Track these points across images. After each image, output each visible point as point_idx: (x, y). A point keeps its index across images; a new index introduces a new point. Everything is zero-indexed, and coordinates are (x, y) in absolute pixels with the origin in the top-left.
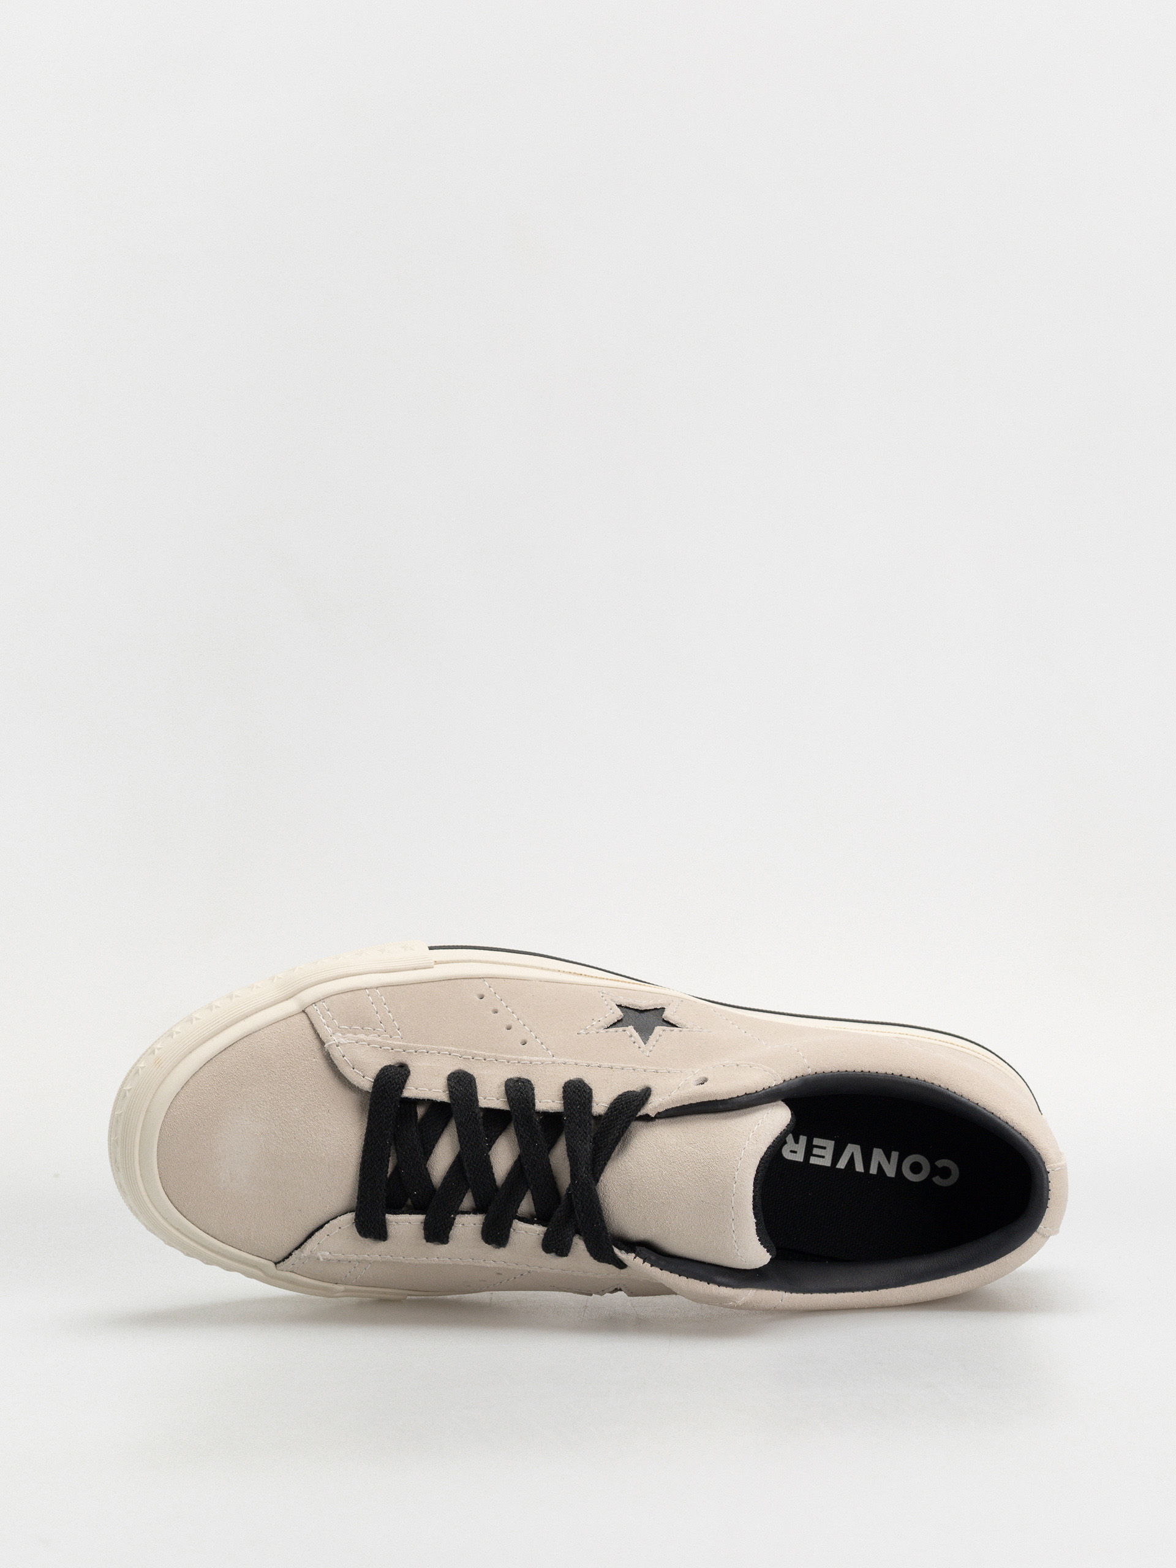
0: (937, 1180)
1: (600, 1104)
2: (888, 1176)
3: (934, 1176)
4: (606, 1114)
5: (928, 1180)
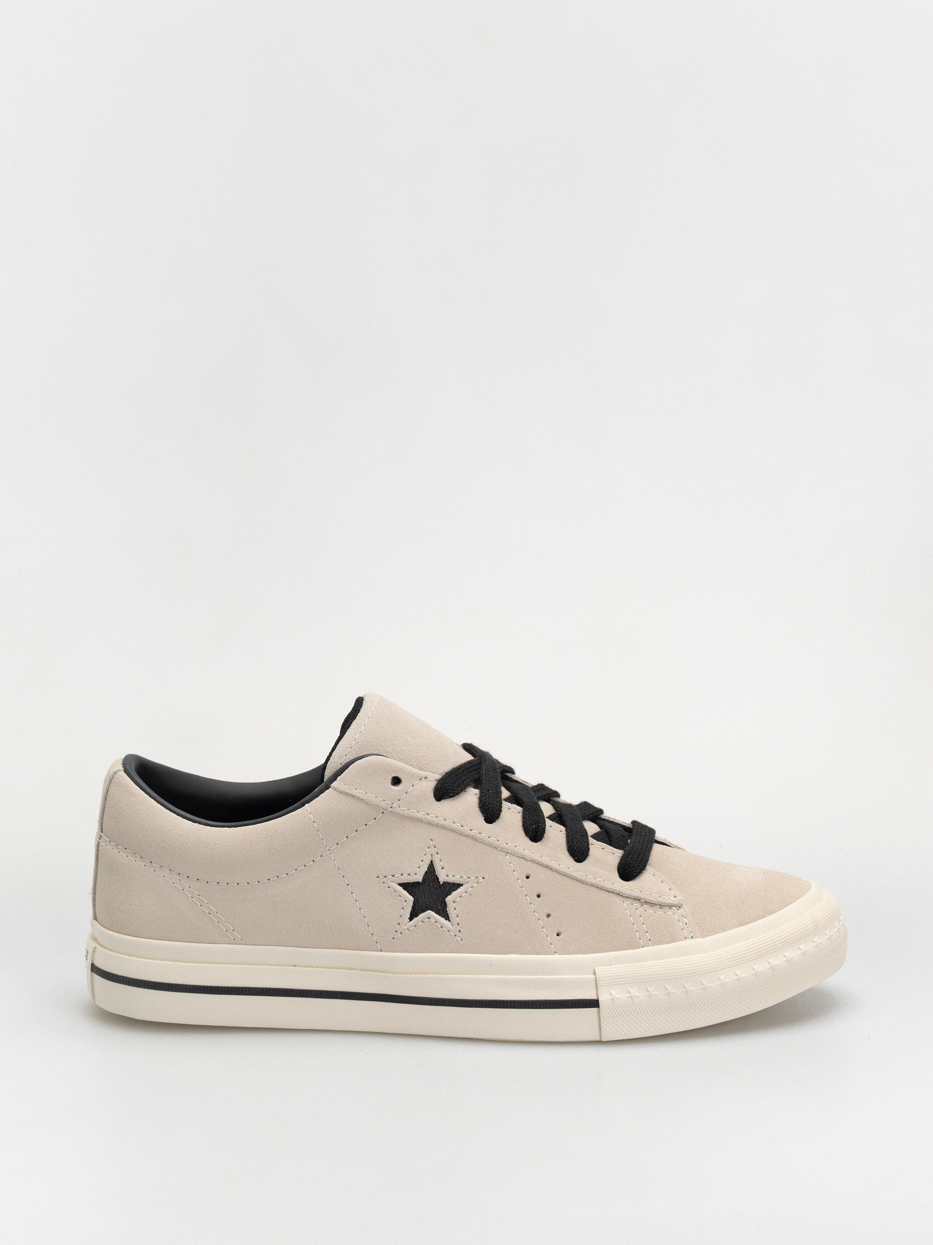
4: (469, 787)
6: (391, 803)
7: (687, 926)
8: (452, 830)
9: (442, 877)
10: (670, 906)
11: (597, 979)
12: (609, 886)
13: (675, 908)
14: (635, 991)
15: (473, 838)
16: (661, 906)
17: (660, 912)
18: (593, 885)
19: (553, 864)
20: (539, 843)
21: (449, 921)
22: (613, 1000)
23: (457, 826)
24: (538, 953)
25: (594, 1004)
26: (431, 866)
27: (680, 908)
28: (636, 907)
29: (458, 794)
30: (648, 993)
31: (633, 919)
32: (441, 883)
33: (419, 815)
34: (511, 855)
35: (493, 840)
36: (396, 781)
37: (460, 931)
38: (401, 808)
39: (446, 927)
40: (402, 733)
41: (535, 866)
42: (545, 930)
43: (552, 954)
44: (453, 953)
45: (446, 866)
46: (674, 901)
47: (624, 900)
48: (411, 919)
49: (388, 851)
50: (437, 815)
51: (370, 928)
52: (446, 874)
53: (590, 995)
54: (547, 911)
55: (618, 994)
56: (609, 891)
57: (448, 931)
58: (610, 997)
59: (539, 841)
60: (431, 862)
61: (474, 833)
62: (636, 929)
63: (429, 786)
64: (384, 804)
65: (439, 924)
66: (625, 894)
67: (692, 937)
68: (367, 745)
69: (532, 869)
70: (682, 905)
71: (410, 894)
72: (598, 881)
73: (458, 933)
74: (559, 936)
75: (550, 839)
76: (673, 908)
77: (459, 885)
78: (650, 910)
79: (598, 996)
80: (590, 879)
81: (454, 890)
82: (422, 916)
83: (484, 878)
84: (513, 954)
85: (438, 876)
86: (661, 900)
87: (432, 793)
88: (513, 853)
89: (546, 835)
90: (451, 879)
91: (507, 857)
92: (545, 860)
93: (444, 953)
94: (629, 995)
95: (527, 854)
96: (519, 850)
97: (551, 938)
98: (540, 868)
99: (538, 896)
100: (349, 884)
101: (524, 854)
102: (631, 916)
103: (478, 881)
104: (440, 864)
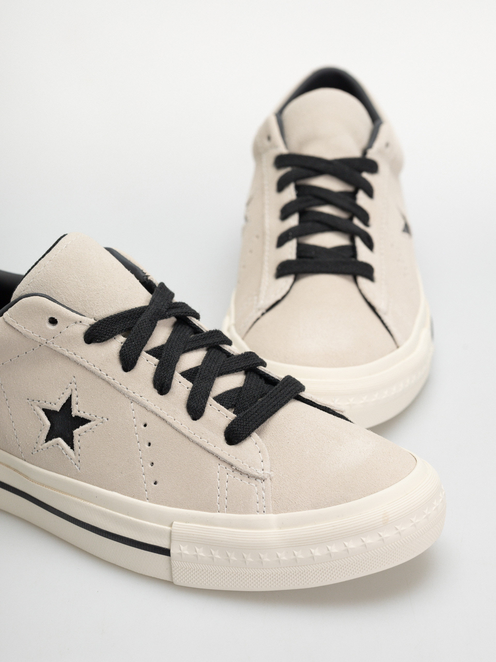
1: (118, 341)
6: (46, 339)
7: (263, 500)
8: (93, 372)
9: (76, 411)
10: (256, 478)
11: (172, 533)
12: (211, 447)
13: (260, 481)
14: (201, 552)
15: (108, 383)
16: (249, 476)
17: (246, 480)
18: (197, 444)
19: (170, 419)
20: (164, 396)
21: (74, 450)
22: (181, 554)
23: (96, 369)
24: (133, 497)
25: (166, 552)
26: (69, 401)
27: (264, 481)
28: (228, 472)
29: (104, 341)
30: (211, 556)
31: (220, 483)
32: (73, 416)
33: (67, 353)
34: (136, 403)
35: (123, 387)
36: (53, 321)
37: (79, 461)
38: (54, 345)
39: (70, 456)
40: (77, 277)
41: (153, 417)
42: (144, 477)
43: (144, 500)
44: (73, 478)
45: (80, 402)
46: (259, 473)
47: (220, 462)
48: (47, 441)
49: (39, 379)
50: (82, 357)
51: (17, 440)
52: (78, 410)
53: (163, 544)
54: (152, 460)
55: (185, 550)
56: (209, 452)
57: (71, 459)
58: (179, 551)
59: (164, 395)
60: (71, 395)
61: (109, 378)
62: (219, 493)
63: (82, 329)
64: (39, 340)
65: (65, 451)
66: (221, 458)
67: (264, 512)
68: (41, 285)
69: (151, 419)
70: (266, 479)
71: (49, 419)
72: (203, 442)
73: (78, 463)
74: (156, 484)
75: (174, 394)
76: (258, 480)
77: (88, 421)
78: (238, 477)
79: (170, 546)
80: (197, 438)
81: (82, 425)
82: (54, 440)
83: (108, 419)
84: (115, 491)
85: (72, 410)
86: (248, 470)
87: (83, 336)
88: (138, 401)
89: (171, 390)
90: (81, 415)
91: (132, 404)
92: (163, 414)
93: (66, 476)
94: (195, 553)
95: (150, 405)
96: (144, 400)
97: (147, 485)
98: (157, 419)
99: (149, 444)
100: (7, 400)
101: (147, 403)
102: (219, 480)
103: (104, 420)
104: (76, 399)
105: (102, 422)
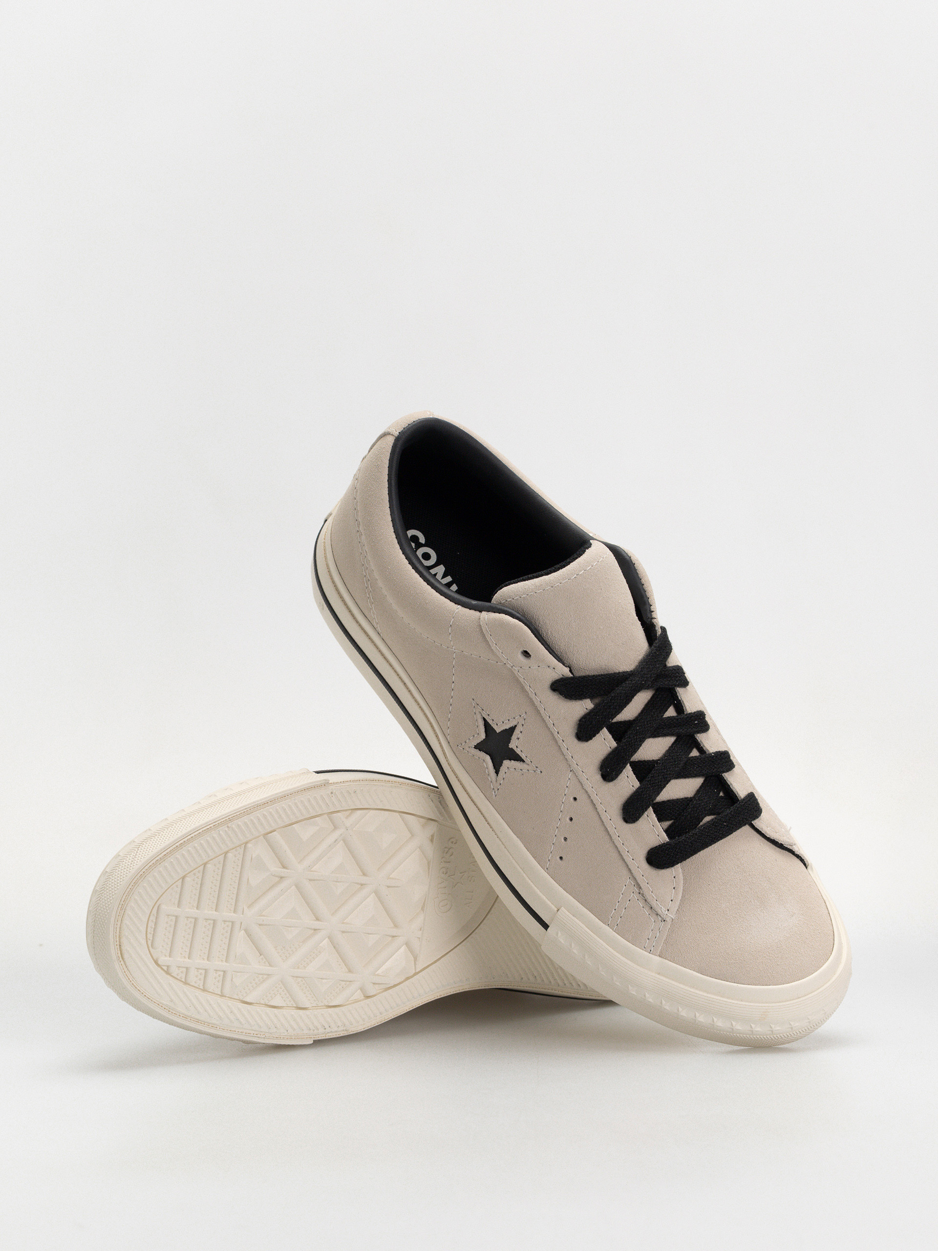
0: (422, 540)
1: (585, 706)
2: (444, 569)
3: (422, 544)
4: (588, 698)
5: (426, 545)
6: (512, 664)
7: (655, 940)
8: (544, 721)
10: (658, 915)
11: (557, 915)
12: (629, 858)
13: (660, 919)
14: (575, 950)
15: (556, 741)
16: (652, 909)
17: (647, 911)
18: (617, 848)
19: (601, 808)
21: (497, 775)
22: (555, 939)
23: (550, 723)
24: (535, 858)
25: (546, 926)
27: (664, 922)
28: (634, 892)
29: (570, 699)
30: (583, 959)
31: (622, 897)
33: (527, 690)
34: (574, 775)
35: (568, 754)
36: (526, 654)
38: (518, 674)
41: (585, 796)
42: (552, 846)
43: (543, 869)
44: (485, 797)
45: (521, 739)
46: (663, 911)
47: (631, 878)
50: (542, 701)
53: (545, 916)
54: (567, 835)
55: (562, 936)
56: (625, 862)
59: (606, 782)
60: (516, 726)
61: (559, 738)
62: (616, 907)
63: (552, 675)
64: (505, 661)
66: (633, 874)
67: (650, 951)
69: (582, 797)
70: (668, 920)
72: (623, 850)
73: (496, 790)
74: (561, 860)
75: (617, 786)
76: (659, 917)
78: (641, 903)
79: (550, 922)
80: (619, 842)
83: (541, 772)
84: (519, 840)
86: (654, 904)
87: (551, 682)
88: (577, 775)
89: (616, 781)
91: (570, 773)
92: (597, 800)
95: (588, 785)
96: (583, 778)
97: (552, 856)
98: (588, 801)
99: (571, 819)
100: (453, 682)
101: (584, 781)
102: (622, 894)
103: (536, 770)
104: (519, 734)
105: (535, 771)
